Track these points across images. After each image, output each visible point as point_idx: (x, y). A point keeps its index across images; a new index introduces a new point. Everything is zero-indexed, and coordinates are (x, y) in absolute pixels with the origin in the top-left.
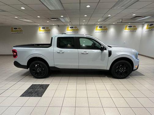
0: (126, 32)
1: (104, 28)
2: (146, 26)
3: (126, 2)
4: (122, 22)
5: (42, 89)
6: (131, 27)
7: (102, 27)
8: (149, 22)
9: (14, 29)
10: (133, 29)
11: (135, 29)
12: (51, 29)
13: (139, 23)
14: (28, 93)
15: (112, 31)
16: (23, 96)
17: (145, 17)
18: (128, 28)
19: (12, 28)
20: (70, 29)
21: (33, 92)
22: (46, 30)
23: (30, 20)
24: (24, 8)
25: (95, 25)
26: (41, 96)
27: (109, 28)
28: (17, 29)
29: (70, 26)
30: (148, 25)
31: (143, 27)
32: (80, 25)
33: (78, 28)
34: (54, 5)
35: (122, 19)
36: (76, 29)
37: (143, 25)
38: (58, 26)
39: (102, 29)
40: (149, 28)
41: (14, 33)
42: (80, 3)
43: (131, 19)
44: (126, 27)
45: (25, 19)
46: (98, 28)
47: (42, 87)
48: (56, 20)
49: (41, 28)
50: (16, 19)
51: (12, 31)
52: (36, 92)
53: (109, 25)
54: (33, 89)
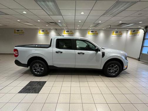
0: (113, 36)
1: (95, 33)
2: (129, 32)
3: (114, 11)
4: (110, 28)
5: (39, 86)
6: (118, 32)
7: (93, 32)
8: (132, 29)
9: (17, 31)
10: (119, 34)
11: (120, 34)
12: (50, 32)
13: (125, 29)
14: (26, 90)
15: (102, 35)
16: (21, 92)
17: (129, 24)
18: (115, 33)
19: (15, 30)
20: (66, 32)
21: (30, 88)
22: (45, 33)
23: (31, 23)
24: (26, 13)
25: (87, 30)
26: (38, 93)
27: (99, 33)
28: (19, 31)
29: (66, 30)
30: (131, 31)
31: (127, 33)
32: (75, 30)
33: (73, 32)
34: (53, 11)
35: (110, 26)
36: (71, 32)
37: (127, 31)
38: (56, 29)
39: (94, 34)
40: (132, 34)
41: (17, 34)
42: (75, 10)
43: (118, 25)
44: (114, 32)
45: (27, 22)
46: (90, 33)
47: (39, 84)
48: (54, 24)
49: (41, 31)
50: (19, 22)
51: (15, 33)
52: (33, 89)
53: (100, 30)
54: (31, 86)
